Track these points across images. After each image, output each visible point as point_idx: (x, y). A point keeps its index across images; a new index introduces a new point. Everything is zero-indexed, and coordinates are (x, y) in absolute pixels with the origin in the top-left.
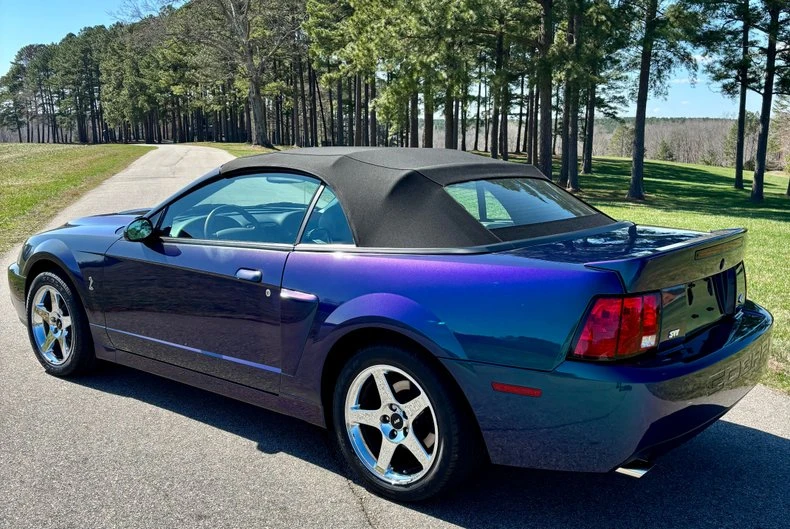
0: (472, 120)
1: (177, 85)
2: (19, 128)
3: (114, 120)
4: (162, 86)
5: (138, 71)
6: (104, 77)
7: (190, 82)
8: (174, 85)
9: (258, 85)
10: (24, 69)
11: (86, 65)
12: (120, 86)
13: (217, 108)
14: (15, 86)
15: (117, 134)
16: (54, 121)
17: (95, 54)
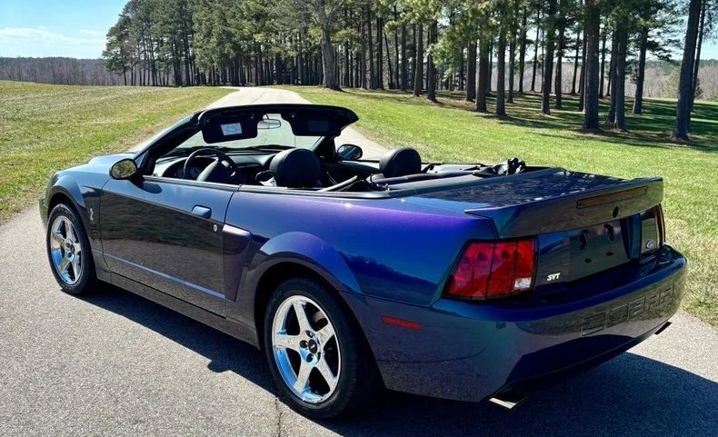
0: (530, 62)
1: (259, 33)
2: (124, 72)
3: (205, 65)
4: (246, 34)
5: (225, 21)
6: (196, 27)
7: (270, 31)
8: (255, 33)
9: (329, 32)
10: (129, 20)
11: (182, 15)
12: (209, 35)
13: (293, 54)
14: (122, 35)
15: (207, 77)
16: (153, 66)
17: (189, 5)
